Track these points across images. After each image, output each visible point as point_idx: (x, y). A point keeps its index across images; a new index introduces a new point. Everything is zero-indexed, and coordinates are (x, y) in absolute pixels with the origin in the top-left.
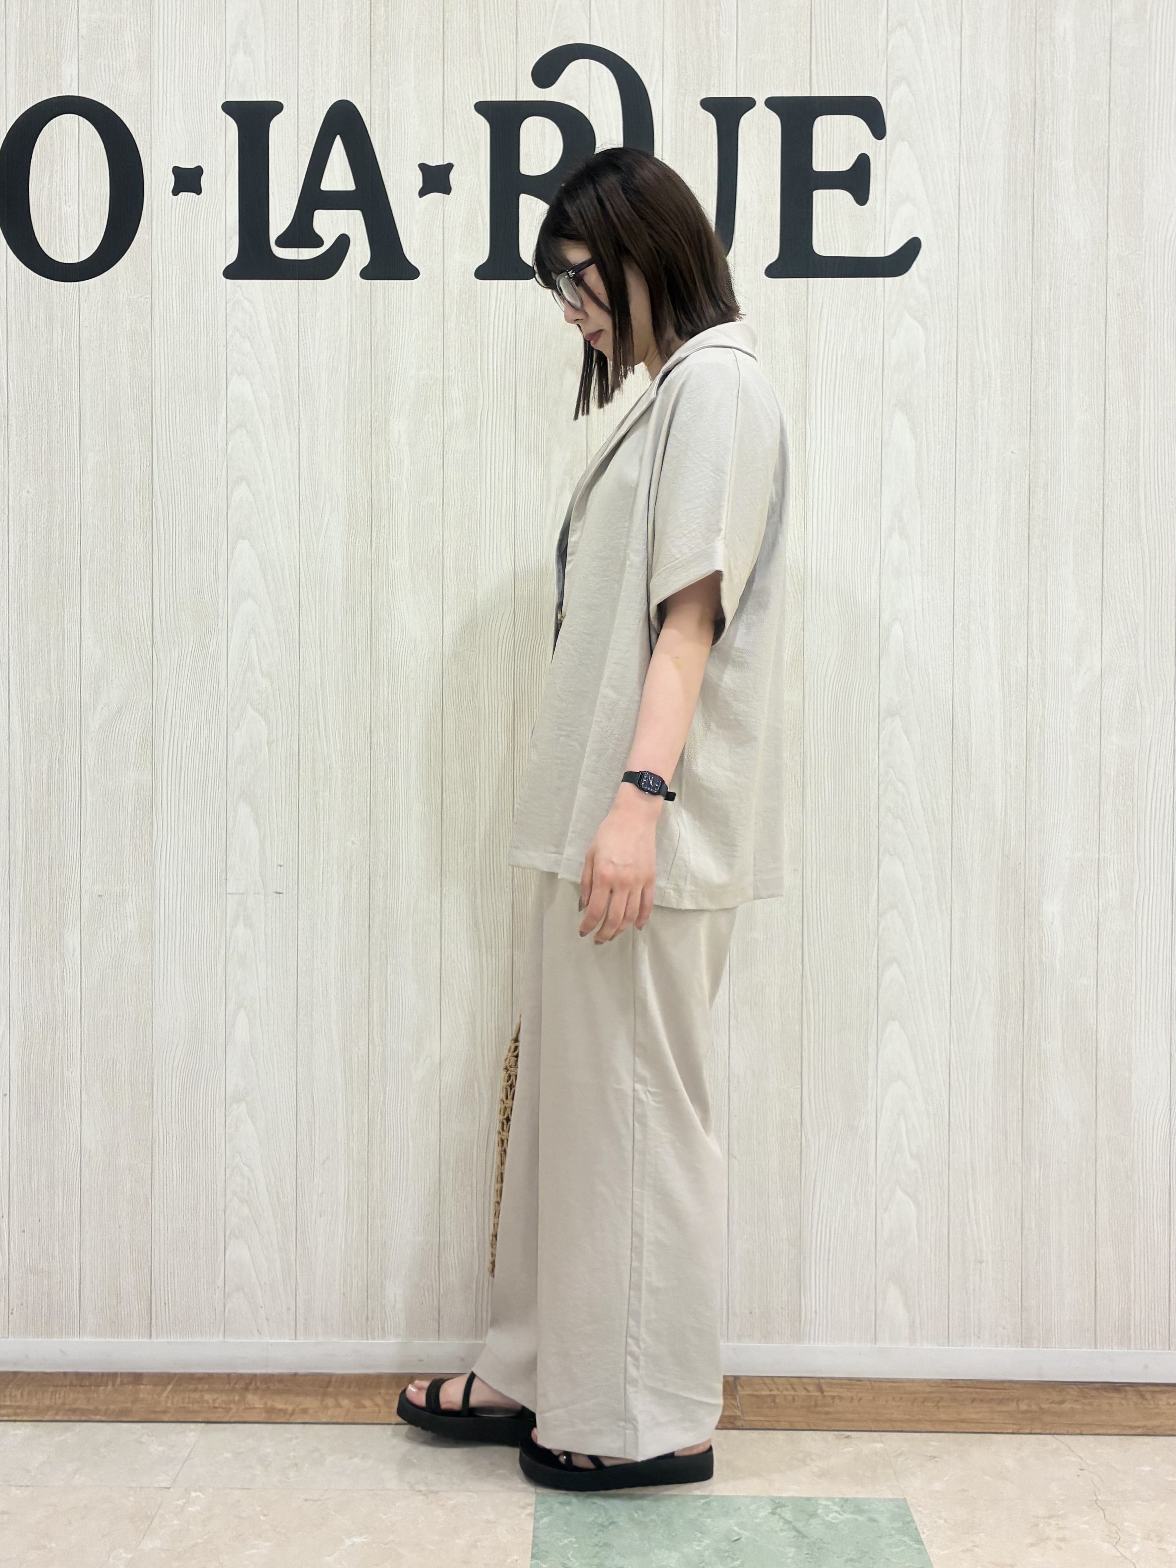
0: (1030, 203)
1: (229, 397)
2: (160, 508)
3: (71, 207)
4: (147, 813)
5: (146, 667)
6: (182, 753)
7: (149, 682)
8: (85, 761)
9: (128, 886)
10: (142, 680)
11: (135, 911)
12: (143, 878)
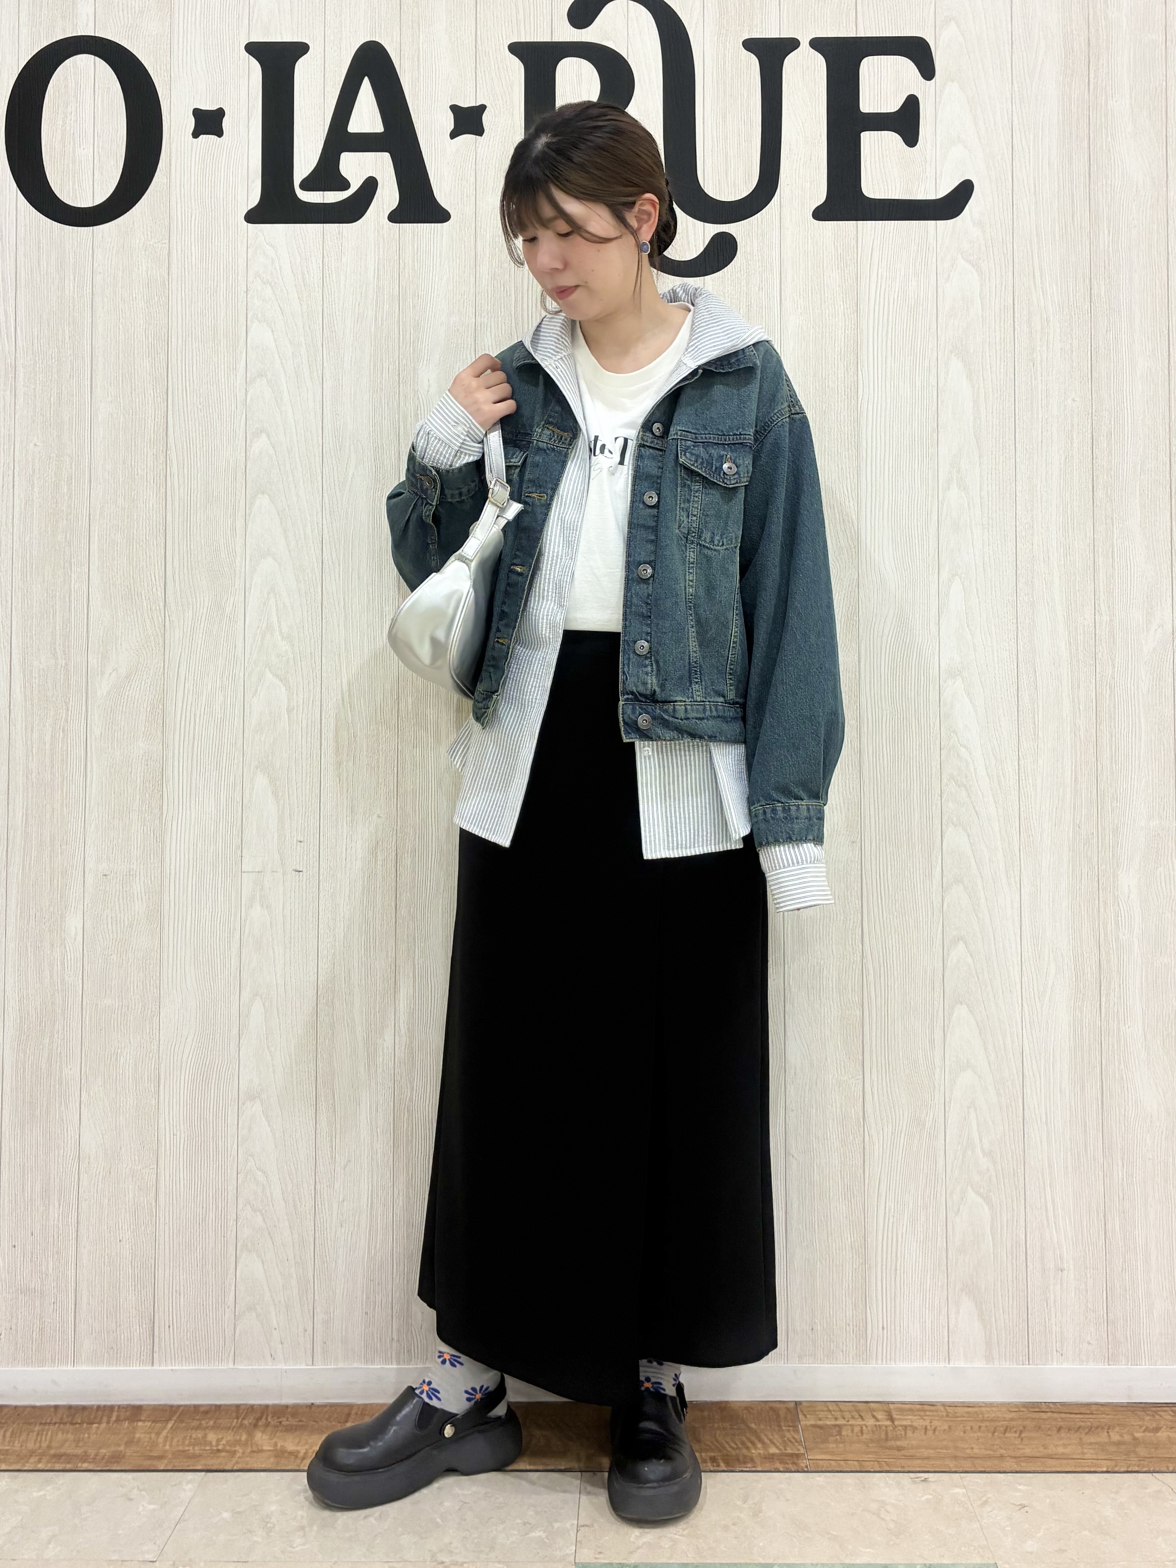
0: (1086, 144)
1: (248, 345)
2: (175, 462)
3: (86, 150)
4: (156, 786)
5: (158, 631)
6: (195, 724)
7: (161, 645)
8: (91, 730)
9: (135, 864)
10: (153, 643)
11: (143, 890)
12: (152, 856)
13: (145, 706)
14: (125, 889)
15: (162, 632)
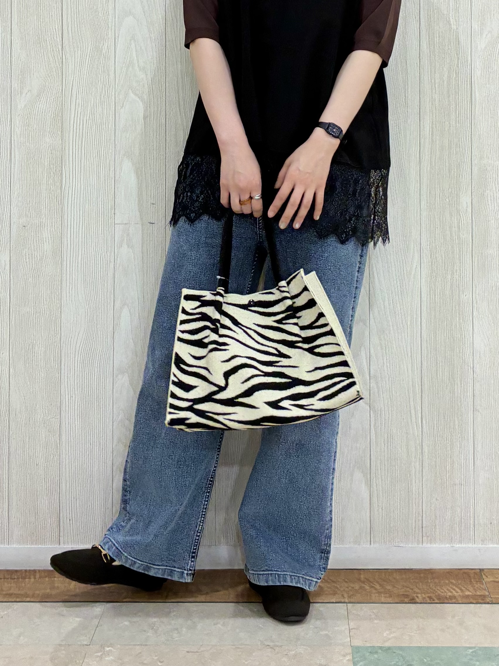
4: (58, 167)
5: (58, 65)
6: (83, 125)
7: (60, 74)
8: (14, 131)
9: (44, 219)
10: (55, 73)
11: (50, 237)
12: (55, 213)
13: (50, 115)
14: (37, 235)
15: (61, 65)
